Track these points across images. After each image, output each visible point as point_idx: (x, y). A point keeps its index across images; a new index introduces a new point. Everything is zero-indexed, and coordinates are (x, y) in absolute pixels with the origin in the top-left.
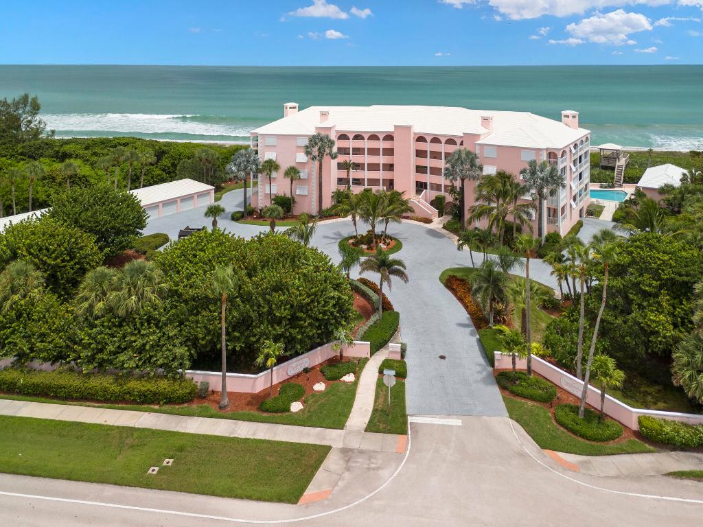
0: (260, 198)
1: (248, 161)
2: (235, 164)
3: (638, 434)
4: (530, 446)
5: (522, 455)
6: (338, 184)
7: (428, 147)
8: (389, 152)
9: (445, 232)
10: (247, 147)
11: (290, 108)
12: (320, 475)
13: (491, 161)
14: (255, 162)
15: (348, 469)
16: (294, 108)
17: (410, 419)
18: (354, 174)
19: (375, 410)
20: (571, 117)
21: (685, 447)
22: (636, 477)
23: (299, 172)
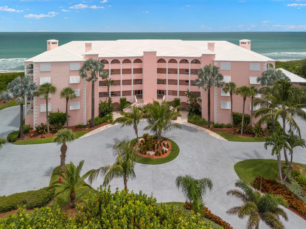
0: (35, 116)
1: (26, 87)
2: (12, 91)
6: (100, 97)
7: (167, 66)
10: (22, 75)
11: (53, 43)
14: (33, 87)
16: (56, 43)
18: (113, 89)
20: (247, 43)
23: (73, 92)
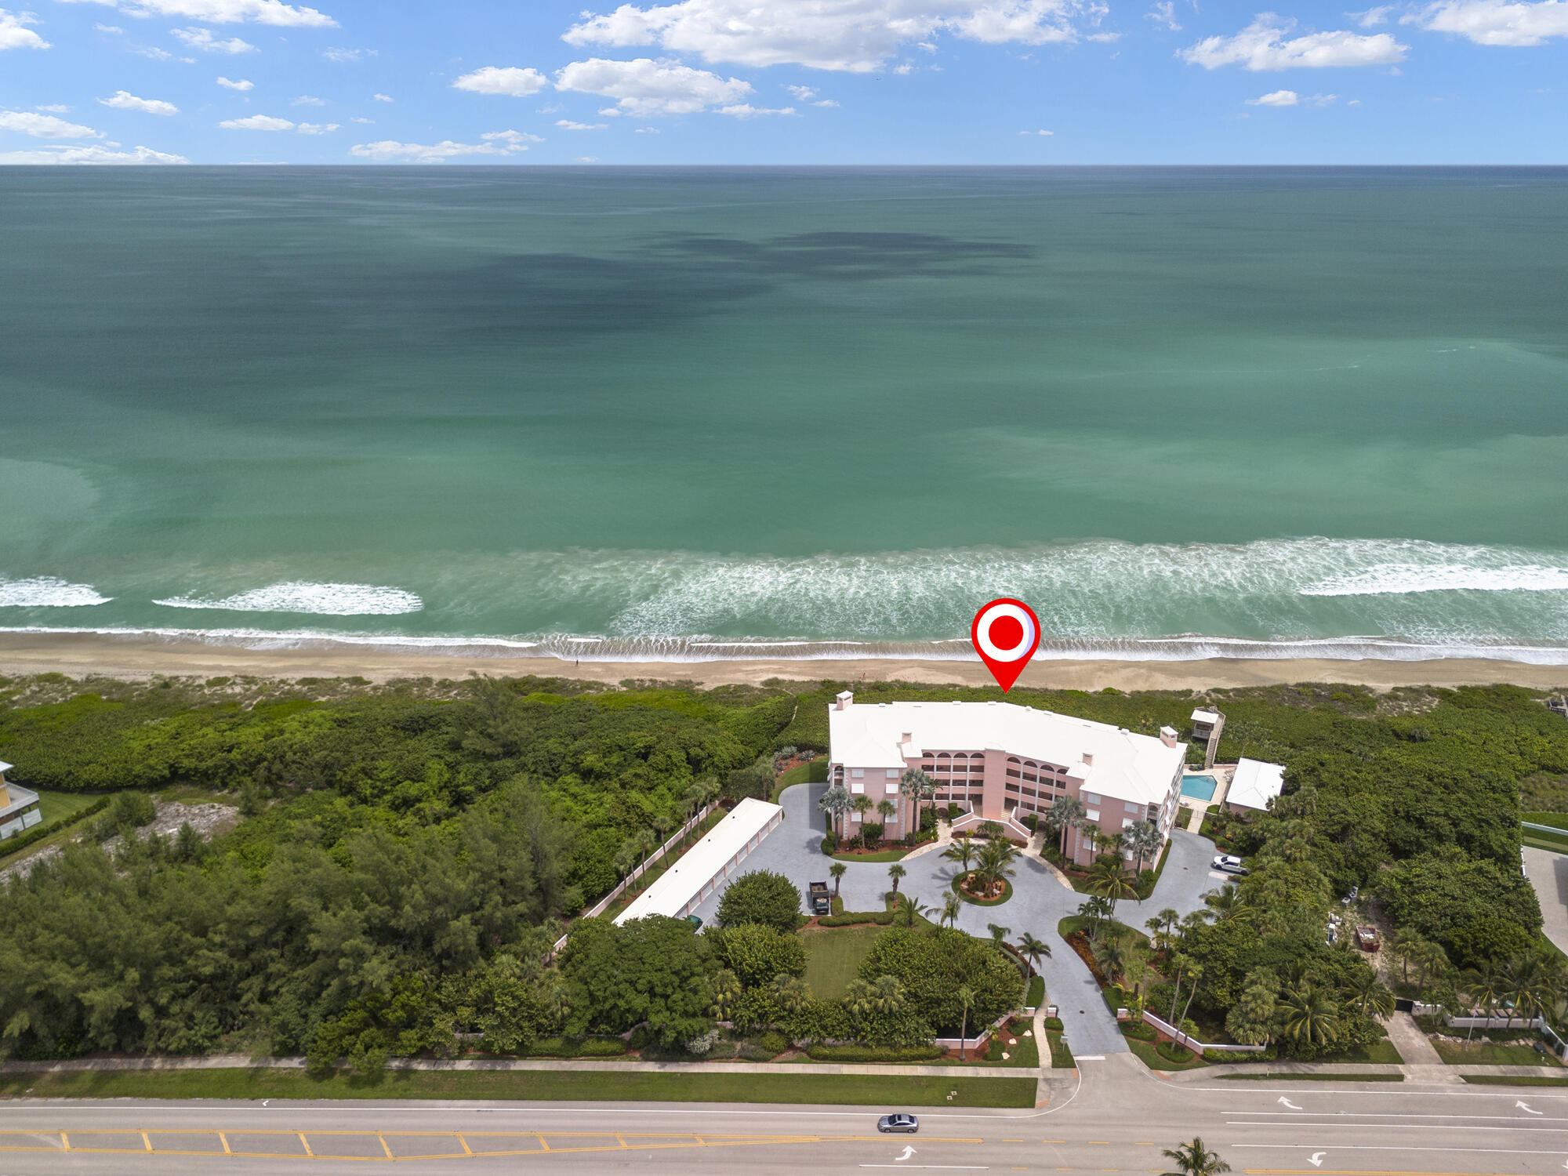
0: (846, 825)
3: (1202, 1057)
4: (1145, 1069)
5: (1141, 1074)
8: (980, 769)
9: (1044, 861)
12: (1039, 1093)
13: (1094, 807)
15: (1052, 1089)
17: (1075, 1058)
19: (1053, 1054)
21: (1226, 1062)
22: (1199, 1081)
23: (891, 804)
